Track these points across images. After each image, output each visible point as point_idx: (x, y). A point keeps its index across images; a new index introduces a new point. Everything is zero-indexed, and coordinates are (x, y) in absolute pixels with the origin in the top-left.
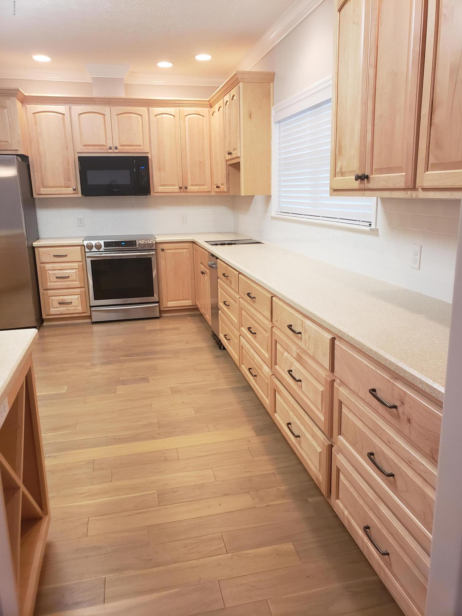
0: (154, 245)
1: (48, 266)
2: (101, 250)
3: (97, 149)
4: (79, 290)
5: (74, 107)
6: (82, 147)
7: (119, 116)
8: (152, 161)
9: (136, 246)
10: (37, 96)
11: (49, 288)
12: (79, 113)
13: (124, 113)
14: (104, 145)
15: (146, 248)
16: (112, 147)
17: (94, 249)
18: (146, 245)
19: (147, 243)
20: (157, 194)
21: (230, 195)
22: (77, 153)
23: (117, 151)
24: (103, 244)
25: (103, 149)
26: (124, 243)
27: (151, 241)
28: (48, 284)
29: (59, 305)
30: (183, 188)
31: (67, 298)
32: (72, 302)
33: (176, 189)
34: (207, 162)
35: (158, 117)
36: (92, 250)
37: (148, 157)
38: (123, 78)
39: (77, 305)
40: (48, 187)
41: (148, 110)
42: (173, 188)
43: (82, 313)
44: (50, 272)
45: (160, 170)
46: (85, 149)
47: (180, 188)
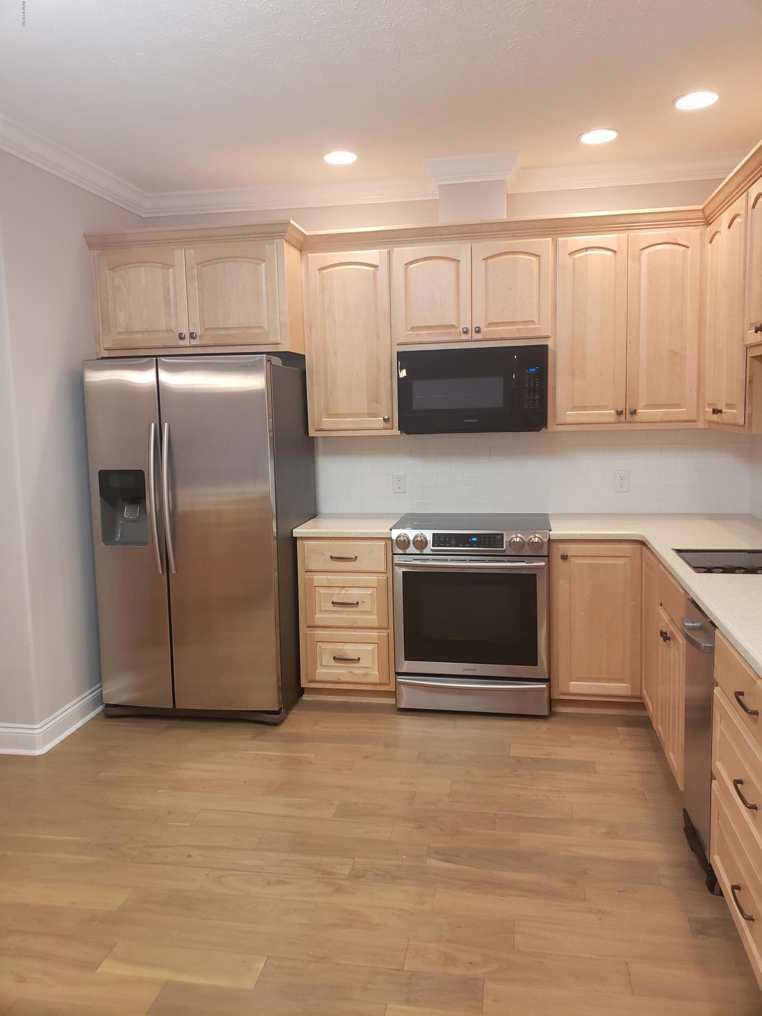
0: (546, 546)
1: (318, 579)
2: (425, 551)
3: (437, 336)
4: (377, 634)
5: (397, 249)
6: (408, 333)
7: (490, 261)
8: (555, 358)
9: (503, 548)
10: (328, 235)
11: (316, 624)
12: (406, 262)
13: (500, 254)
14: (453, 326)
15: (527, 551)
16: (470, 328)
17: (412, 549)
18: (526, 546)
19: (528, 540)
20: (560, 428)
22: (397, 345)
23: (479, 336)
24: (430, 538)
25: (449, 333)
26: (475, 539)
27: (537, 535)
28: (316, 616)
29: (335, 662)
30: (627, 413)
31: (350, 650)
32: (359, 659)
33: (609, 415)
35: (577, 256)
36: (408, 551)
37: (547, 346)
38: (504, 180)
39: (371, 666)
40: (337, 415)
41: (555, 243)
42: (601, 414)
43: (380, 684)
44: (322, 590)
45: (572, 374)
46: (413, 336)
47: (619, 413)
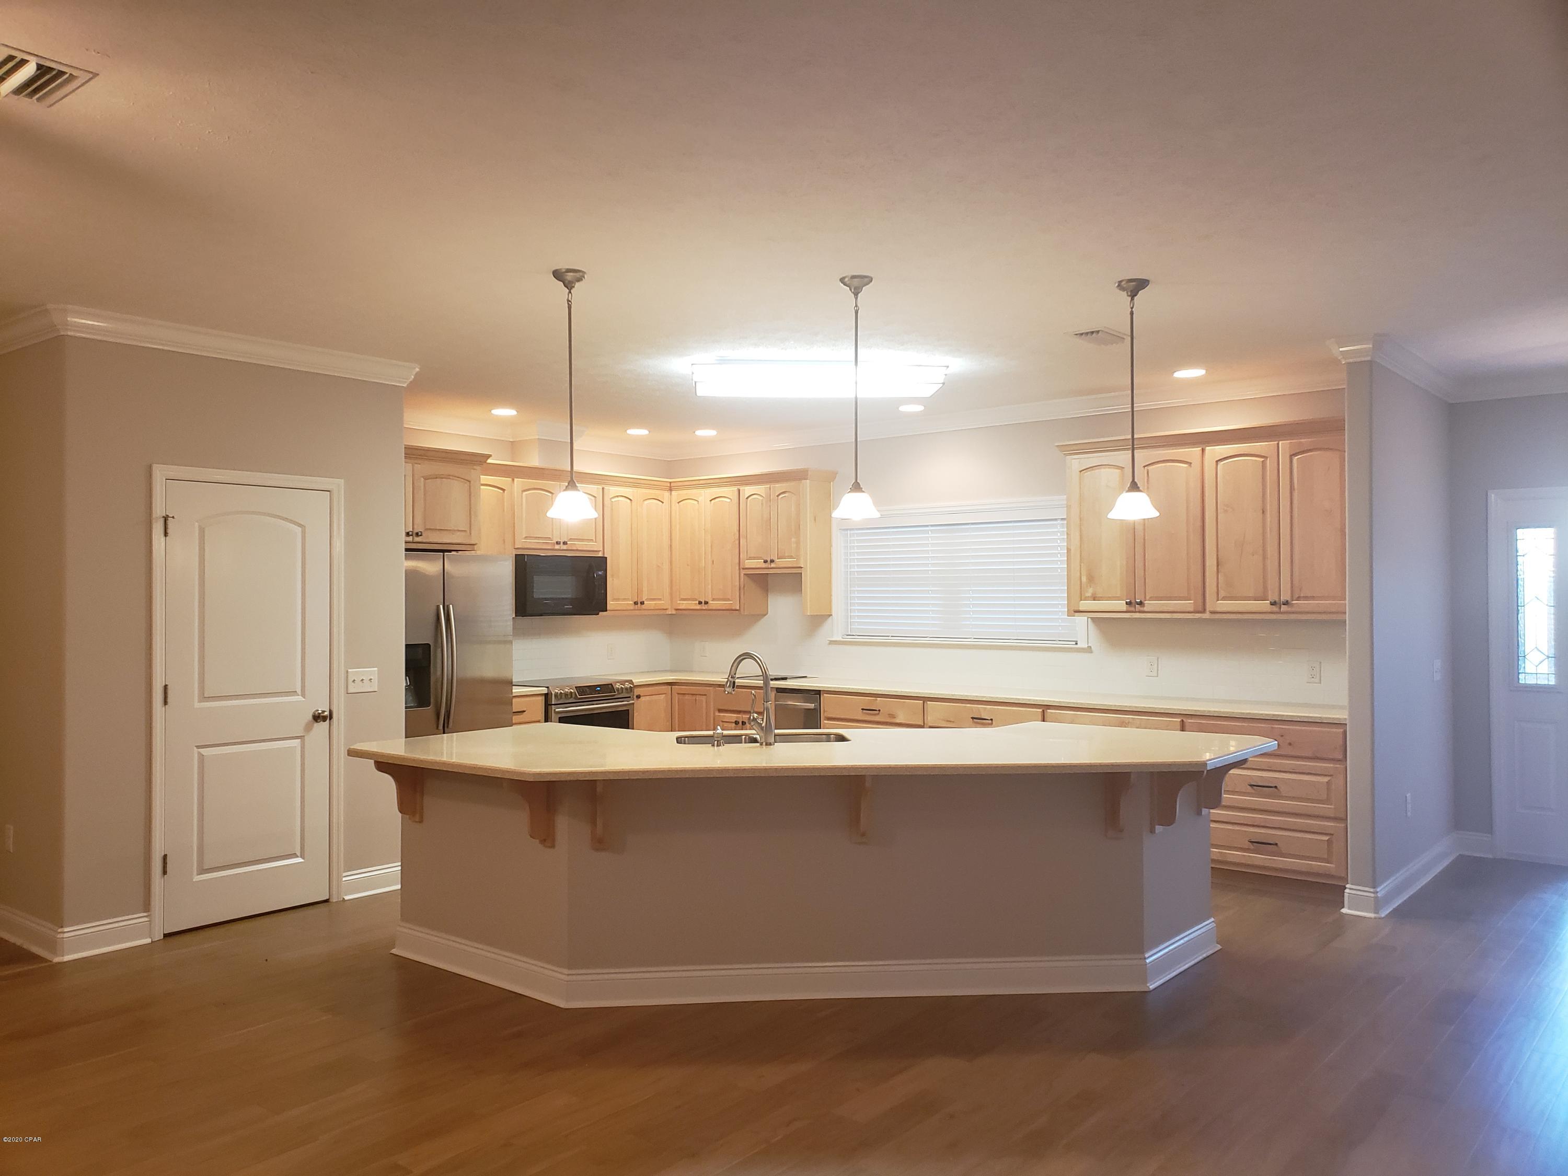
2: (571, 700)
3: (541, 544)
5: (517, 479)
6: (518, 541)
8: (611, 564)
9: (615, 693)
12: (522, 490)
14: (550, 538)
15: (624, 695)
16: (559, 541)
17: (564, 699)
18: (624, 690)
19: (624, 687)
20: (612, 612)
21: (746, 614)
22: (513, 549)
23: (565, 547)
25: (549, 544)
26: (599, 689)
30: (639, 603)
33: (632, 604)
34: (666, 567)
35: (615, 499)
36: (561, 701)
37: (604, 557)
41: (603, 490)
42: (628, 604)
46: (525, 544)
47: (636, 603)
